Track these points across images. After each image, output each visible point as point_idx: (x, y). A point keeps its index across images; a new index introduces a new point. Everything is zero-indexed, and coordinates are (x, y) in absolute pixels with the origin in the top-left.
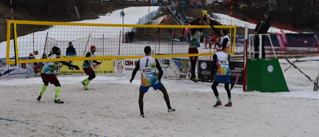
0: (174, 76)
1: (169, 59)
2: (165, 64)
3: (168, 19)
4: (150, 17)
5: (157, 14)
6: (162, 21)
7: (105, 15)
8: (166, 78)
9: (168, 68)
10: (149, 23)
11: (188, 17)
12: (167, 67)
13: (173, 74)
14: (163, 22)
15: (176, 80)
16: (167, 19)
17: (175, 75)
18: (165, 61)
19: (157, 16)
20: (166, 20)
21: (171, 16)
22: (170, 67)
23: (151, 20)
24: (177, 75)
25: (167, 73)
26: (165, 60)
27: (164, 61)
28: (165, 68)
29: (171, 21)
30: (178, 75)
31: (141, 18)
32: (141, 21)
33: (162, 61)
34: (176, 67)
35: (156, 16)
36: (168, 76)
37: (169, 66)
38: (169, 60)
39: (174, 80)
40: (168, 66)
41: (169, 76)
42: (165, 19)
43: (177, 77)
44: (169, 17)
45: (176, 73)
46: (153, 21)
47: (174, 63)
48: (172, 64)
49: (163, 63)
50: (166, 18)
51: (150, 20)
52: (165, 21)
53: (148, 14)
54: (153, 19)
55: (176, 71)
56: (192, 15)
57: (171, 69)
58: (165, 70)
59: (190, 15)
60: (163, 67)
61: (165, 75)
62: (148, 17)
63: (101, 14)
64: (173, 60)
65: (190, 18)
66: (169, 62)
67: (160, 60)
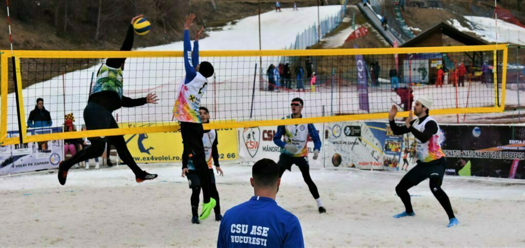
0: (371, 163)
1: (360, 125)
2: (350, 135)
3: (363, 34)
4: (321, 30)
5: (336, 23)
6: (350, 38)
7: (221, 29)
8: (353, 166)
9: (358, 144)
10: (319, 46)
11: (409, 28)
12: (355, 143)
13: (367, 158)
14: (351, 42)
15: (375, 172)
16: (359, 34)
17: (374, 161)
18: (350, 129)
19: (337, 27)
20: (357, 36)
21: (370, 26)
22: (363, 141)
23: (323, 37)
24: (377, 160)
25: (356, 157)
26: (350, 127)
27: (348, 128)
28: (351, 146)
29: (368, 38)
30: (381, 161)
31: (300, 34)
32: (300, 39)
33: (343, 129)
34: (376, 141)
35: (334, 27)
36: (358, 163)
37: (360, 140)
38: (358, 128)
39: (372, 171)
40: (358, 141)
41: (360, 164)
42: (354, 33)
43: (378, 164)
44: (365, 29)
45: (376, 155)
46: (327, 39)
47: (371, 134)
48: (367, 134)
49: (346, 134)
50: (358, 32)
51: (321, 37)
52: (355, 37)
53: (317, 25)
54: (327, 35)
55: (375, 150)
56: (417, 23)
57: (364, 147)
58: (352, 149)
59: (412, 22)
60: (347, 143)
61: (351, 162)
62: (317, 32)
63: (211, 28)
64: (368, 127)
65: (412, 29)
66: (360, 132)
67: (339, 127)
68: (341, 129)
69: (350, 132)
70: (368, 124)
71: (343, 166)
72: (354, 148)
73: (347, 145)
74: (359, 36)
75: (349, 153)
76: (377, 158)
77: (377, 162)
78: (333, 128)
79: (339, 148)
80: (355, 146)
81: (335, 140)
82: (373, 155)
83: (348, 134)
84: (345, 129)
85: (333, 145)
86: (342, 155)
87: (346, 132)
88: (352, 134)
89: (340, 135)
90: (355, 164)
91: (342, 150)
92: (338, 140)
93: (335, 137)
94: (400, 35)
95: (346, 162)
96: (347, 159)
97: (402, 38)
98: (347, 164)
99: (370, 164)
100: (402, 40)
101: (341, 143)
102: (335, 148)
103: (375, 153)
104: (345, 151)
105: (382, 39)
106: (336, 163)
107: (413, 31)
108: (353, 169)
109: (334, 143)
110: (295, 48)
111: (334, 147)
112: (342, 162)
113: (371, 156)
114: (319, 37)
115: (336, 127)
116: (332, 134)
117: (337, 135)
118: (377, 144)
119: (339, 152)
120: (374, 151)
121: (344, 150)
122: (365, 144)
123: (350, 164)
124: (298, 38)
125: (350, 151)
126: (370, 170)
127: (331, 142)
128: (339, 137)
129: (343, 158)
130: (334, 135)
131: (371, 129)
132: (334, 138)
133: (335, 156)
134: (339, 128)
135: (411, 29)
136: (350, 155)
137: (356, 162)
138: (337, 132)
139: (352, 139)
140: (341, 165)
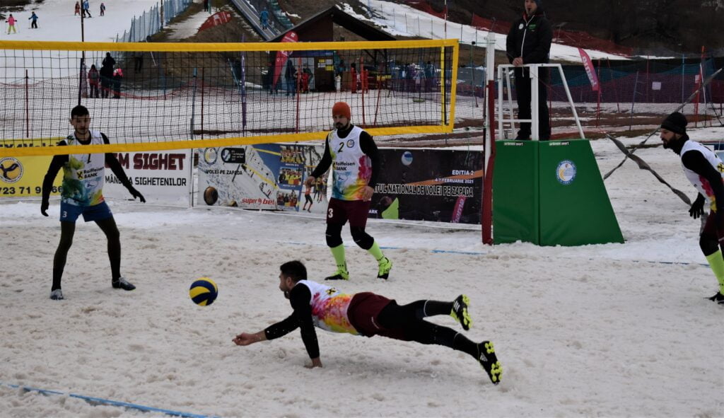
0: (260, 200)
1: (244, 147)
2: (230, 161)
3: (223, 20)
4: (164, 13)
5: (184, 4)
6: (204, 27)
7: (22, 9)
8: (235, 205)
9: (241, 173)
10: (161, 36)
11: (284, 14)
12: (236, 173)
13: (256, 194)
14: (206, 33)
15: (265, 212)
16: (218, 20)
17: (263, 197)
18: (230, 152)
19: (185, 10)
20: (216, 23)
21: (231, 9)
22: (248, 170)
23: (167, 24)
24: (268, 196)
25: (238, 192)
26: (230, 150)
27: (227, 152)
28: (232, 176)
29: (231, 27)
30: (274, 197)
31: (137, 18)
32: (137, 26)
33: (220, 153)
34: (267, 169)
35: (182, 10)
36: (241, 200)
37: (244, 168)
38: (242, 151)
39: (260, 212)
40: (241, 169)
41: (244, 201)
42: (211, 18)
43: (268, 202)
44: (226, 13)
45: (266, 189)
46: (173, 26)
47: (259, 159)
48: (254, 161)
49: (223, 159)
50: (216, 17)
51: (164, 24)
52: (213, 25)
53: (160, 6)
54: (173, 21)
55: (265, 182)
56: (295, 7)
57: (249, 178)
58: (233, 181)
59: (288, 6)
60: (226, 172)
61: (231, 198)
62: (160, 16)
63: (7, 7)
64: (255, 150)
65: (289, 14)
66: (244, 156)
67: (215, 149)
68: (216, 153)
69: (229, 157)
70: (255, 146)
71: (220, 205)
72: (235, 179)
73: (225, 175)
74: (219, 24)
75: (228, 186)
76: (267, 194)
77: (267, 199)
78: (206, 151)
79: (214, 179)
80: (237, 175)
81: (209, 169)
82: (262, 190)
83: (227, 160)
84: (223, 153)
85: (205, 174)
86: (219, 189)
87: (224, 157)
88: (233, 160)
89: (215, 161)
90: (237, 202)
91: (218, 183)
92: (213, 167)
93: (208, 163)
94: (273, 23)
95: (224, 198)
96: (226, 195)
97: (276, 27)
98: (226, 201)
99: (257, 202)
100: (275, 30)
101: (216, 172)
102: (208, 179)
103: (265, 186)
104: (222, 184)
105: (248, 28)
106: (210, 200)
107: (289, 17)
108: (233, 208)
109: (207, 172)
110: (130, 41)
111: (206, 177)
112: (219, 199)
113: (259, 189)
114: (162, 22)
115: (209, 150)
116: (203, 159)
117: (211, 160)
118: (267, 174)
119: (213, 185)
120: (263, 184)
121: (221, 182)
122: (251, 173)
123: (230, 201)
124: (133, 23)
125: (230, 183)
126: (258, 210)
127: (202, 170)
128: (213, 163)
129: (219, 193)
130: (206, 161)
131: (259, 153)
132: (206, 164)
133: (208, 189)
134: (213, 151)
135: (286, 15)
136: (230, 189)
137: (238, 199)
138: (210, 157)
139: (233, 167)
140: (217, 203)
